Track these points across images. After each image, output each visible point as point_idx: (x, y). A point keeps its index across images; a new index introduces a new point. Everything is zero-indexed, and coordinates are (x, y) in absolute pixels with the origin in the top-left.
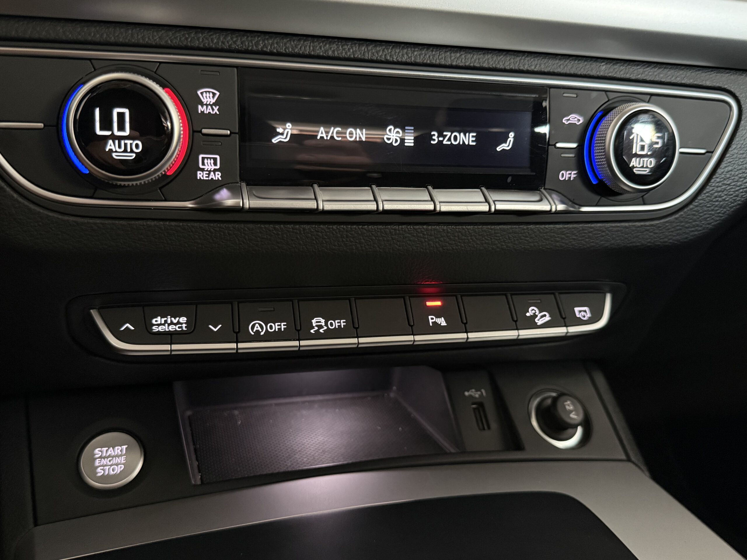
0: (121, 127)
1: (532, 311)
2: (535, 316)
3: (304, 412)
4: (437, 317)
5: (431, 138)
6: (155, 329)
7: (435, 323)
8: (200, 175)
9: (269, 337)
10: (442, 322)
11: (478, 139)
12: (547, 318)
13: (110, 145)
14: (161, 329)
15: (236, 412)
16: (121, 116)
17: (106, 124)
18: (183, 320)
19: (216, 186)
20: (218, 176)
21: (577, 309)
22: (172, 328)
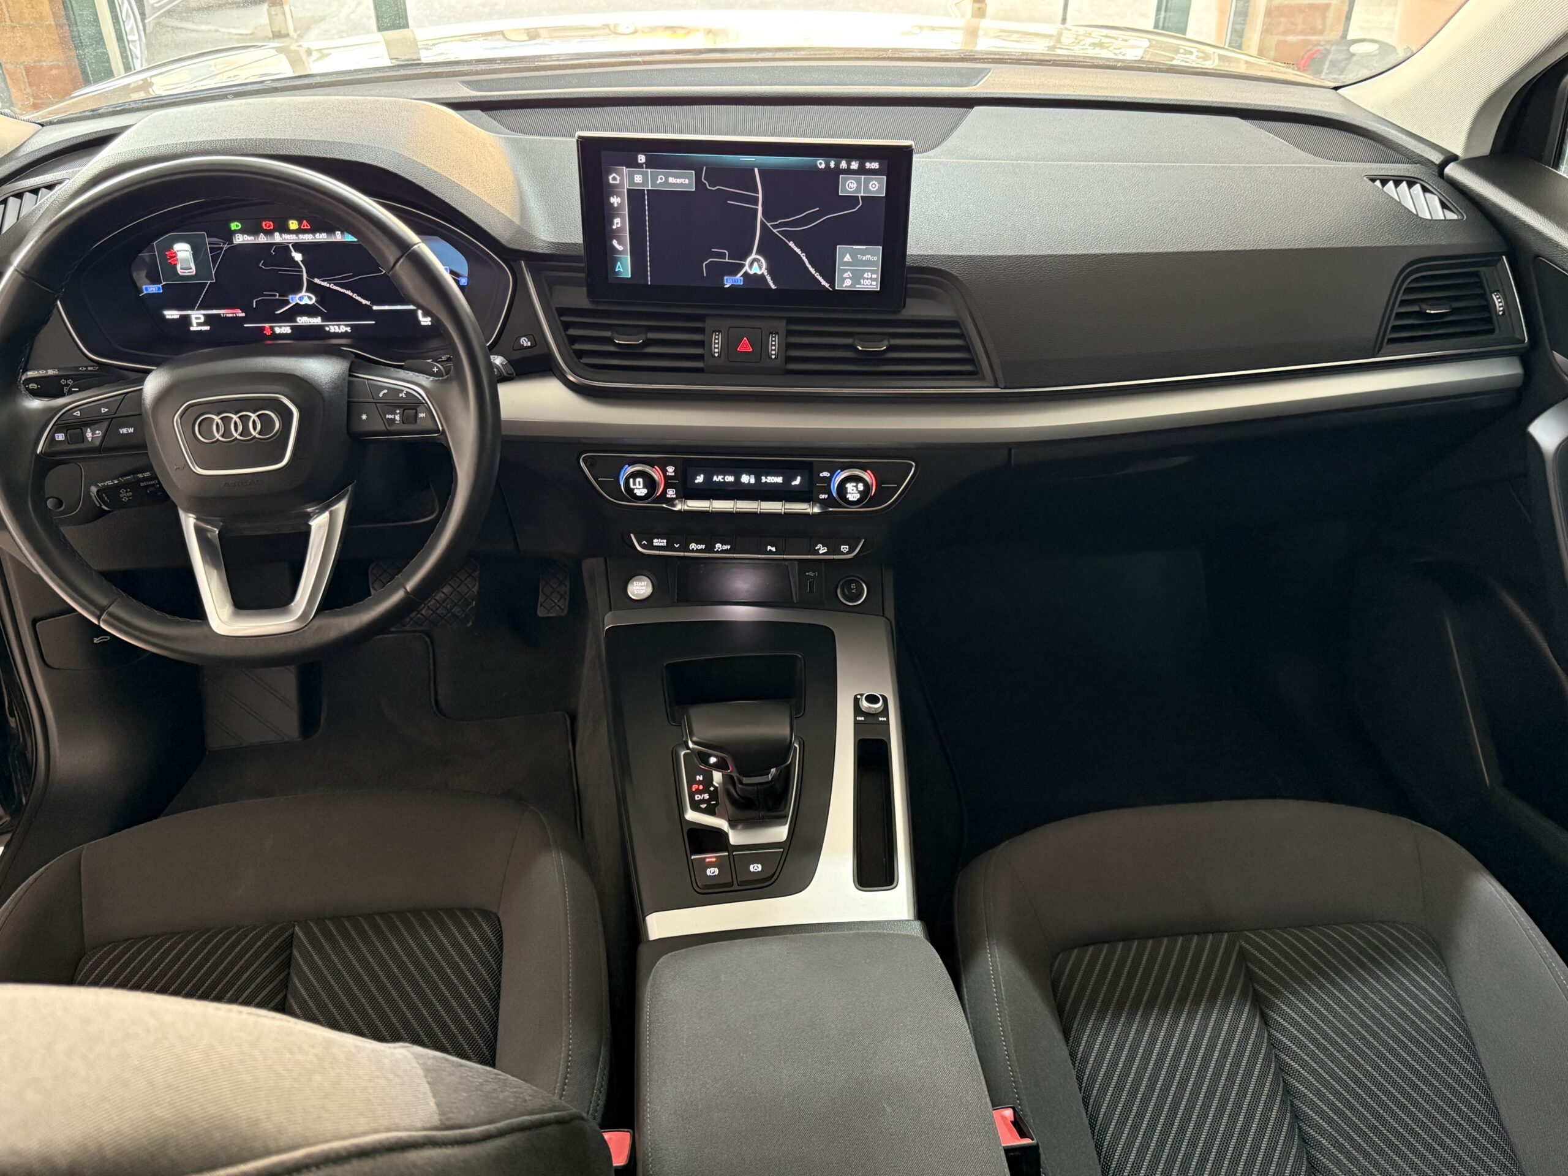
0: (639, 485)
1: (819, 546)
2: (820, 549)
3: (735, 570)
4: (772, 546)
5: (761, 479)
6: (654, 544)
7: (770, 550)
8: (668, 496)
9: (698, 551)
10: (774, 549)
11: (783, 480)
12: (826, 550)
13: (635, 491)
14: (657, 544)
15: (702, 566)
16: (639, 482)
17: (634, 484)
18: (665, 541)
19: (673, 499)
20: (675, 496)
21: (842, 547)
22: (661, 544)
